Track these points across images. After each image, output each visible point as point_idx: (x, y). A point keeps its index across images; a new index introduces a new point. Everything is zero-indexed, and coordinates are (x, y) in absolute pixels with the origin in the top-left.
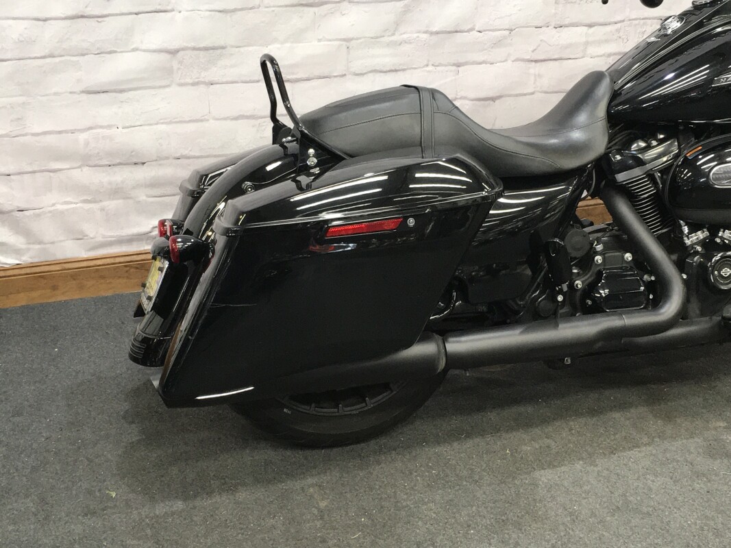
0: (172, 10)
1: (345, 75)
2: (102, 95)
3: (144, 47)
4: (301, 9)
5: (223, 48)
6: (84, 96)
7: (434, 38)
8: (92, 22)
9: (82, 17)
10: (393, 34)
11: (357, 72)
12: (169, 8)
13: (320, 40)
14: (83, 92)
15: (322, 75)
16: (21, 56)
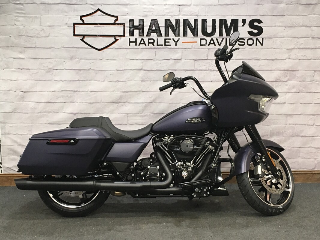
0: (75, 102)
1: (126, 124)
2: (54, 125)
3: (66, 112)
4: (113, 104)
5: (89, 114)
6: (49, 125)
7: (155, 115)
8: (52, 104)
9: (50, 102)
10: (142, 113)
11: (131, 124)
12: (74, 101)
13: (119, 113)
14: (49, 124)
15: (119, 124)
16: (32, 112)
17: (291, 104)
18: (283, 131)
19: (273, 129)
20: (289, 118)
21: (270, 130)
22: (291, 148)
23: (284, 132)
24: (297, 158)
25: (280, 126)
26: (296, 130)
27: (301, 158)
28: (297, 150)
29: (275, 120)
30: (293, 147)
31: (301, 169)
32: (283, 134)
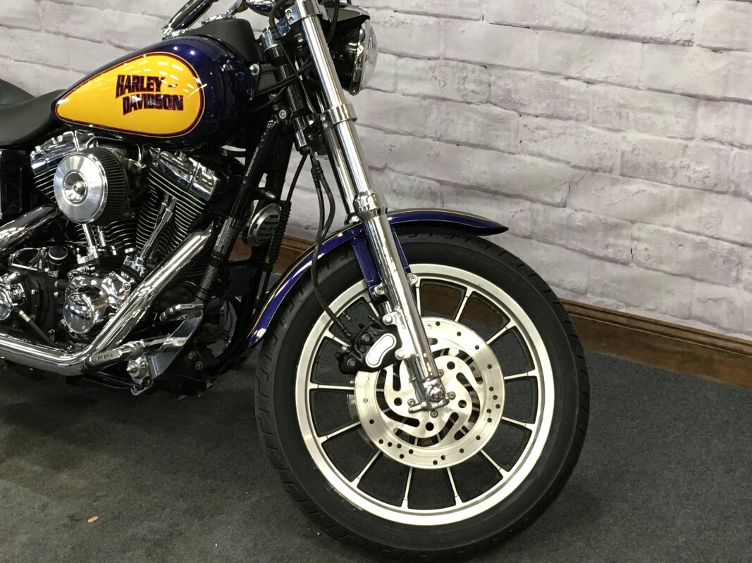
17: (715, 50)
18: (677, 163)
19: (634, 150)
20: (702, 110)
21: (623, 154)
22: (704, 238)
23: (681, 168)
24: (727, 285)
25: (664, 139)
26: (733, 170)
27: (745, 289)
28: (731, 252)
29: (643, 110)
30: (712, 237)
31: (741, 332)
32: (675, 174)
